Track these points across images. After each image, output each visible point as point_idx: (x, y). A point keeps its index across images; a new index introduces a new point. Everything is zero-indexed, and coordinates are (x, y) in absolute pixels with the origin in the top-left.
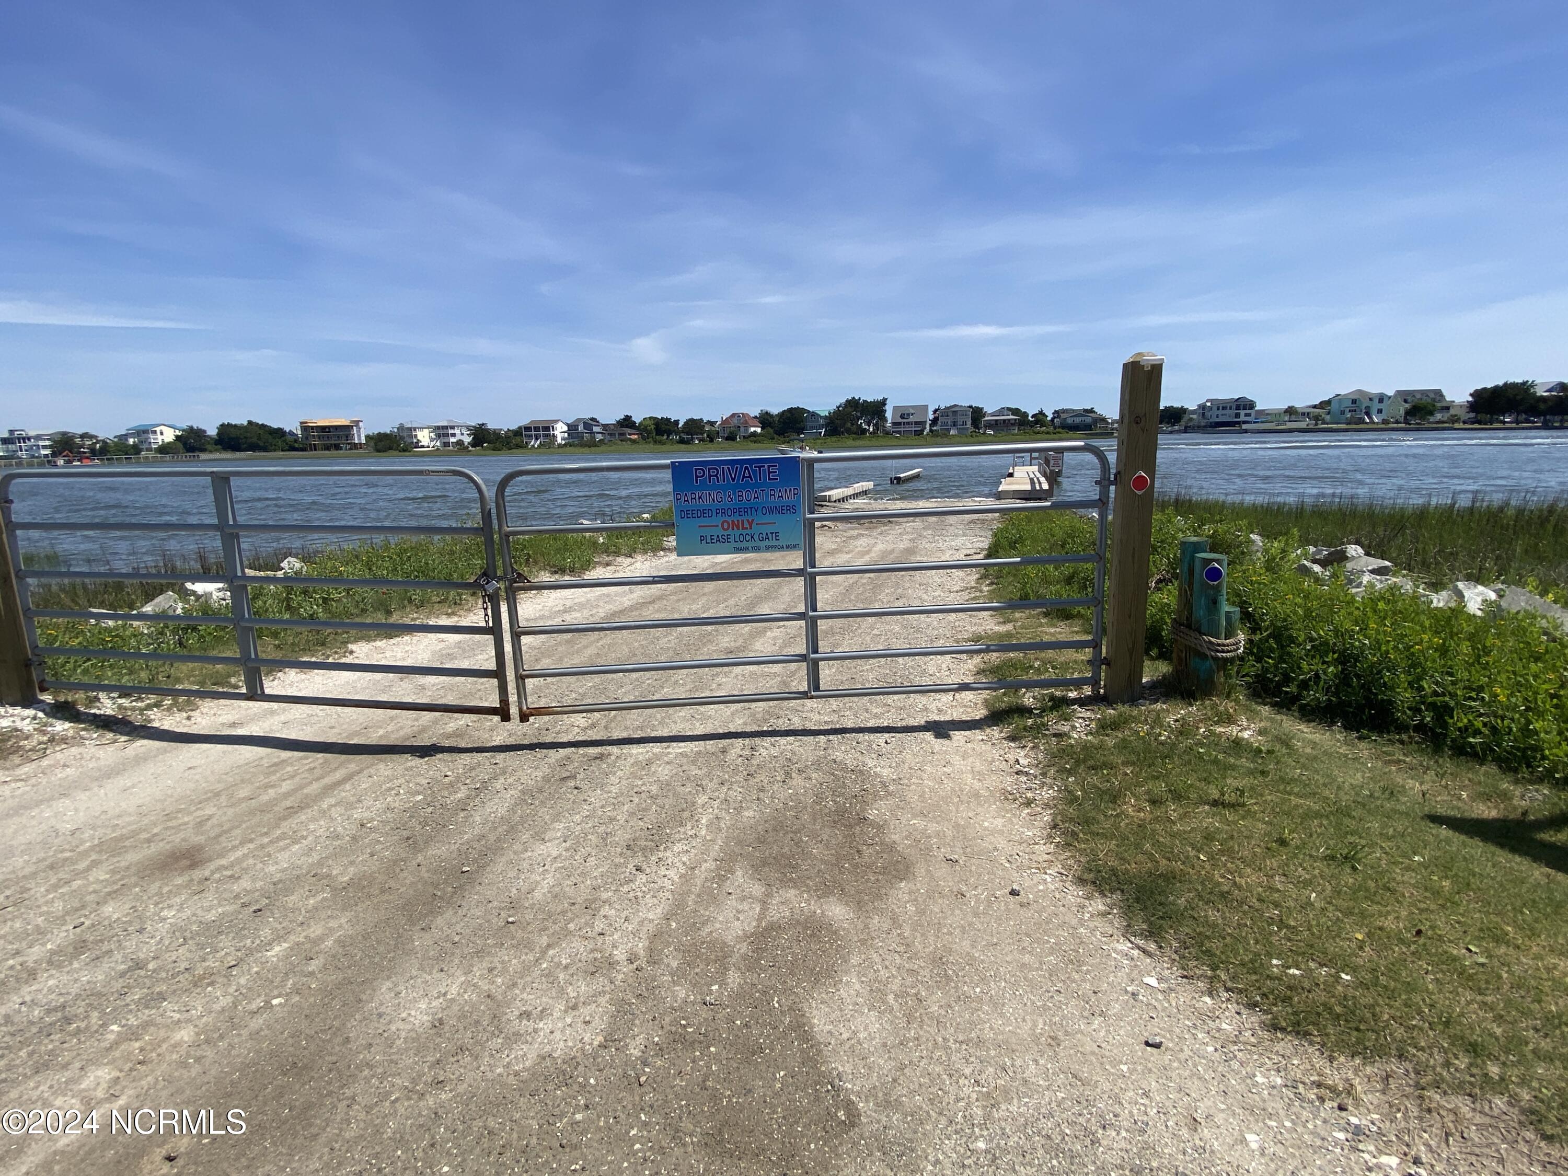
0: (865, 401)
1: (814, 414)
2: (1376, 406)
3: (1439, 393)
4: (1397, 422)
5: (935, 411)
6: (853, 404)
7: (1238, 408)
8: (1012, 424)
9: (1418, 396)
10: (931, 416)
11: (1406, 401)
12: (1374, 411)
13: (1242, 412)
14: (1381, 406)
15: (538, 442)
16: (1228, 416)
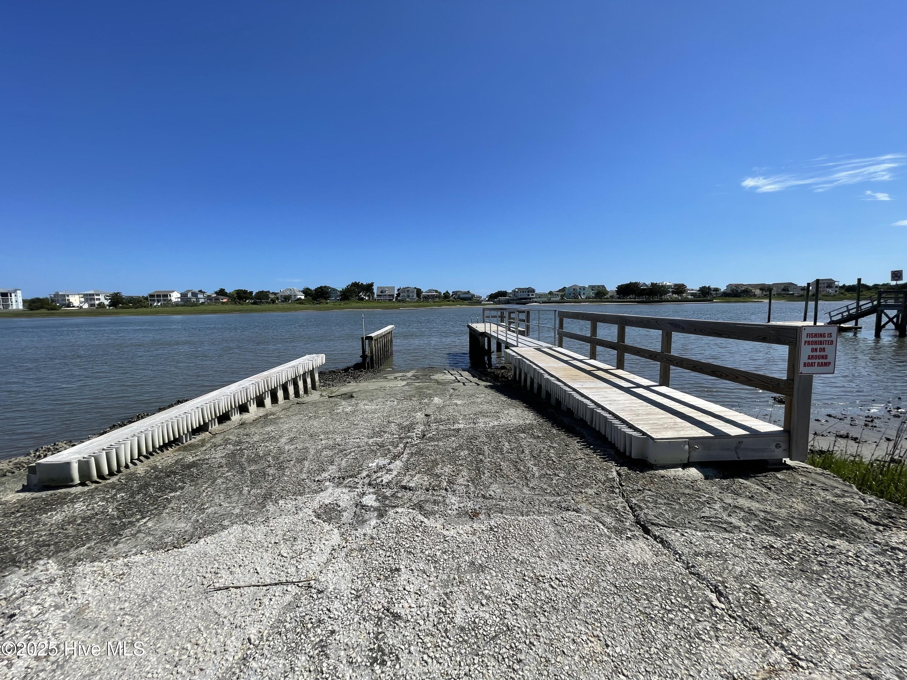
0: (362, 284)
1: (334, 290)
3: (603, 286)
4: (591, 299)
5: (398, 290)
6: (356, 285)
7: (528, 292)
8: (436, 297)
9: (597, 288)
10: (396, 292)
11: (592, 290)
12: (582, 294)
13: (530, 294)
14: (584, 292)
16: (525, 295)
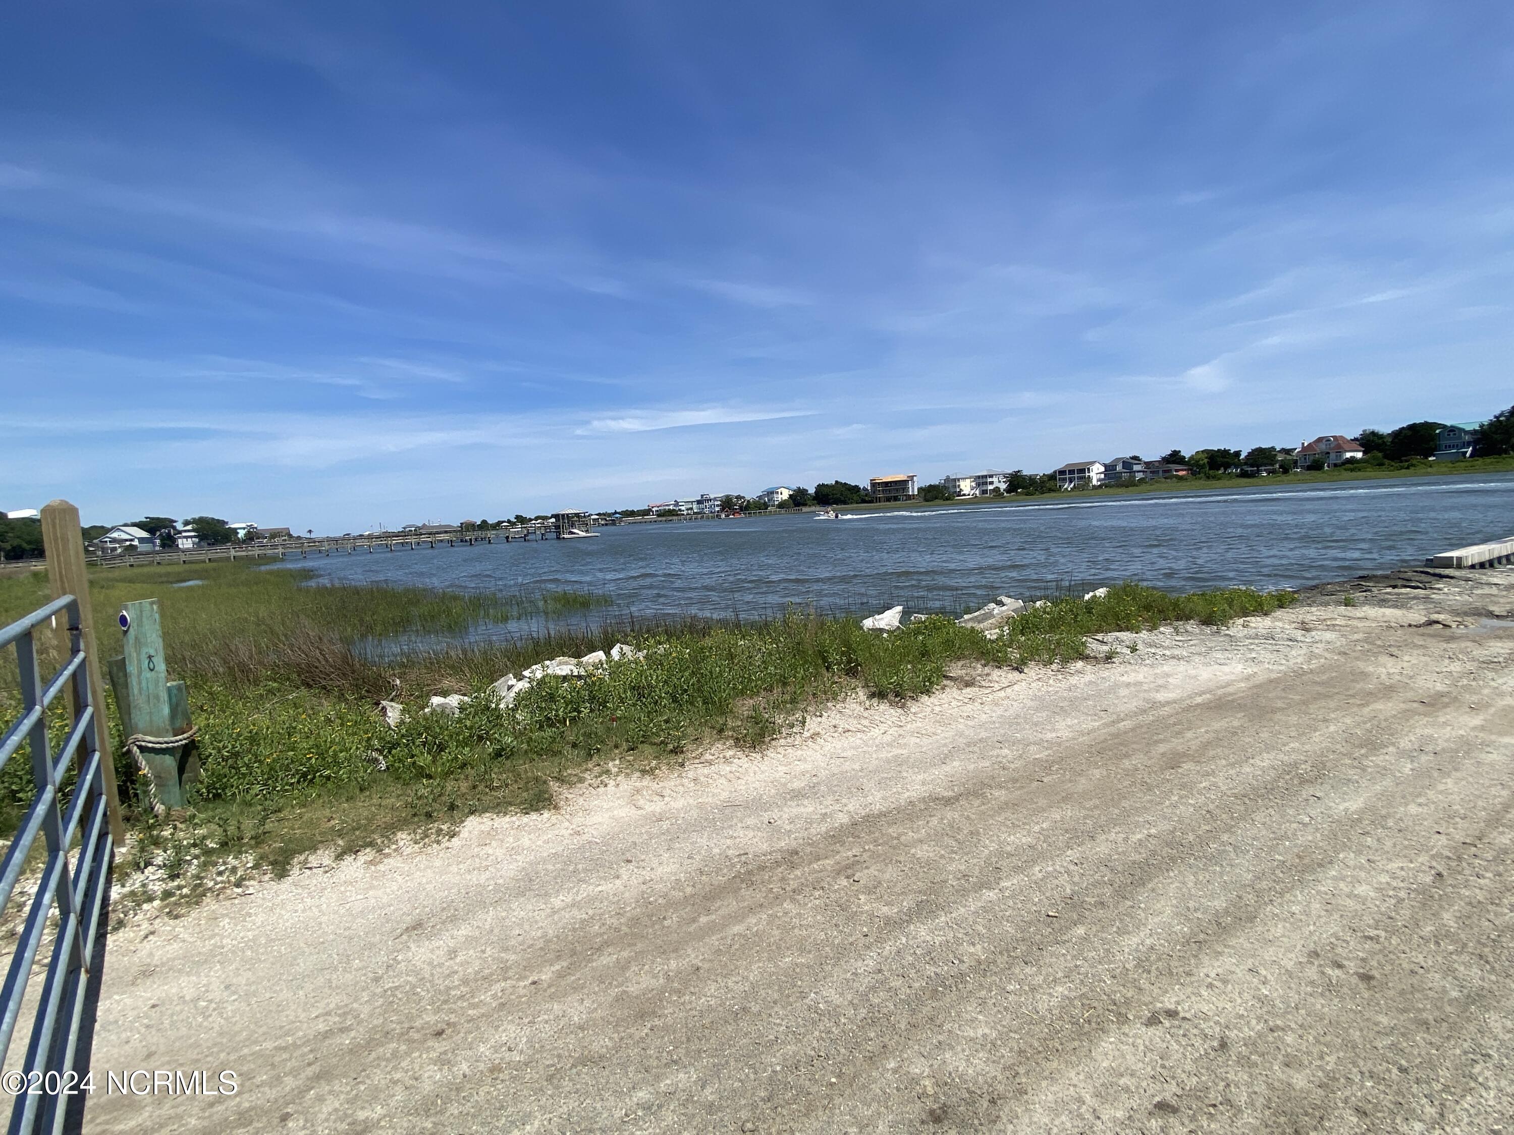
1: (1453, 429)
15: (1072, 485)
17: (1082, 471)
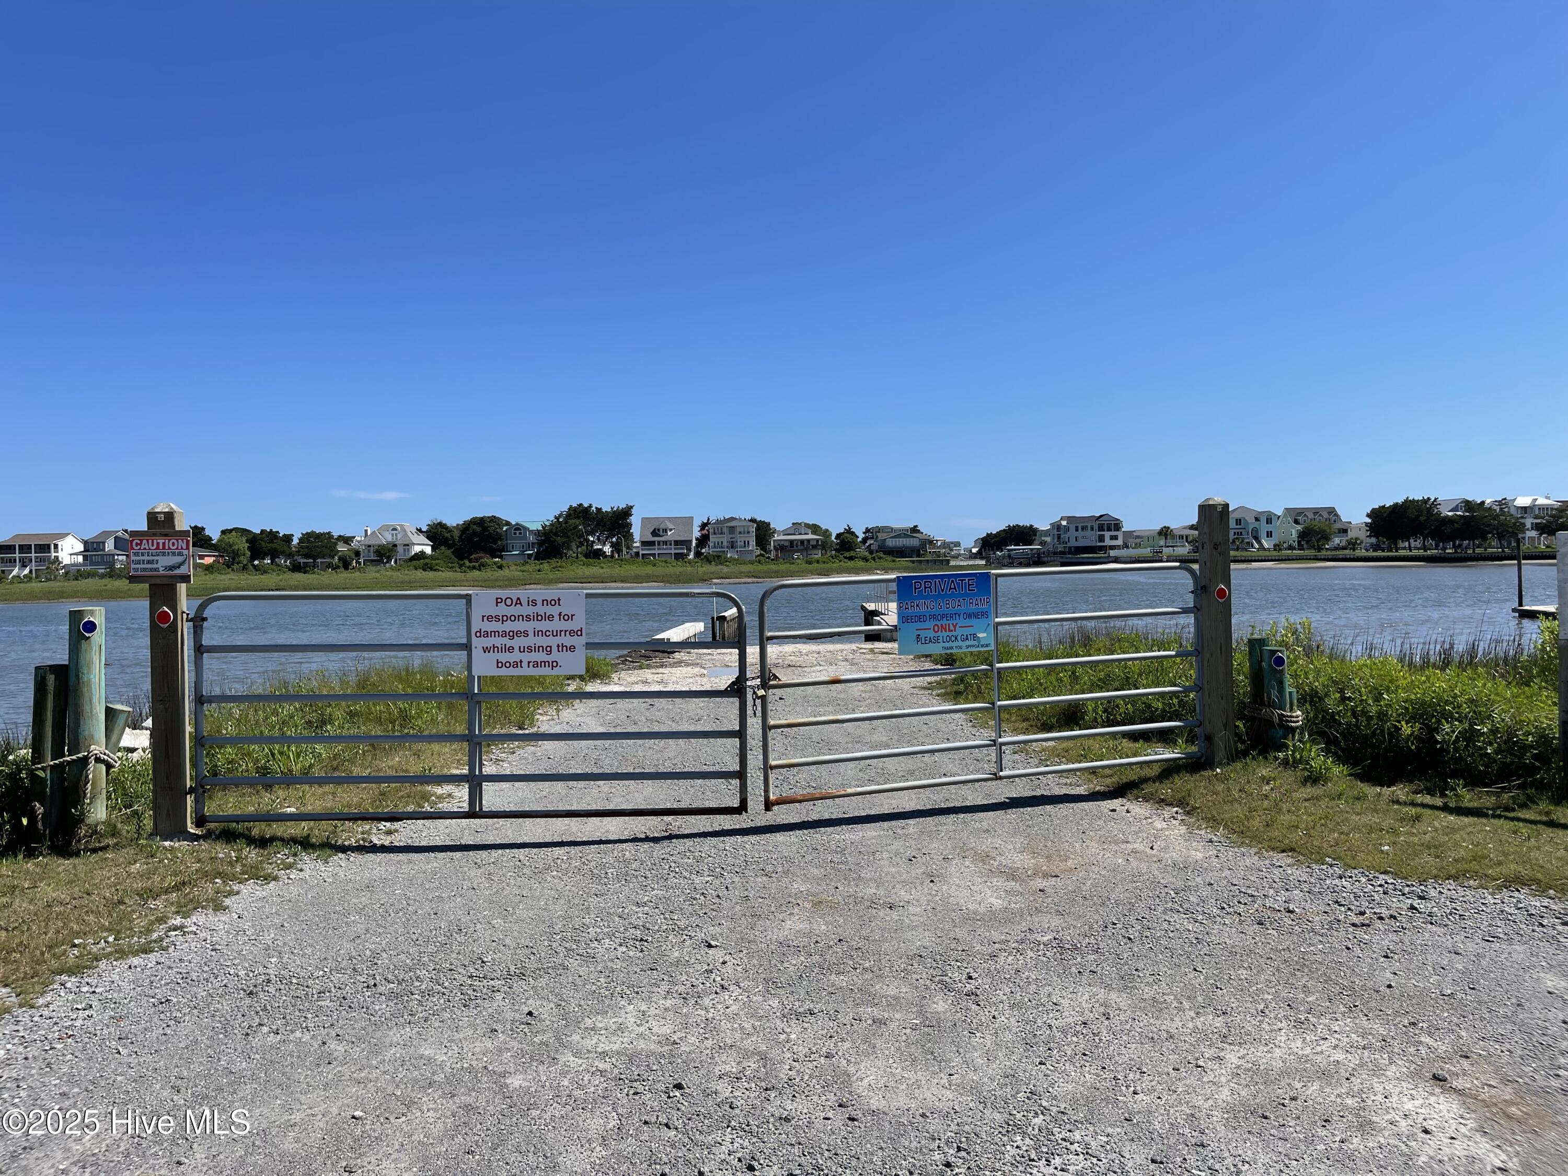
0: (599, 510)
1: (518, 528)
2: (1264, 528)
3: (1332, 511)
4: (1291, 548)
5: (703, 526)
6: (580, 513)
7: (1101, 528)
8: (814, 547)
9: (1311, 516)
10: (696, 533)
11: (1296, 522)
12: (1263, 534)
13: (1107, 534)
14: (1269, 528)
15: (26, 571)
16: (1089, 538)
17: (44, 548)
